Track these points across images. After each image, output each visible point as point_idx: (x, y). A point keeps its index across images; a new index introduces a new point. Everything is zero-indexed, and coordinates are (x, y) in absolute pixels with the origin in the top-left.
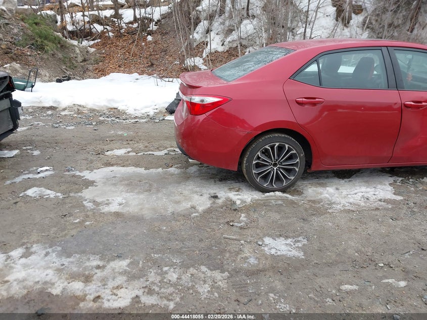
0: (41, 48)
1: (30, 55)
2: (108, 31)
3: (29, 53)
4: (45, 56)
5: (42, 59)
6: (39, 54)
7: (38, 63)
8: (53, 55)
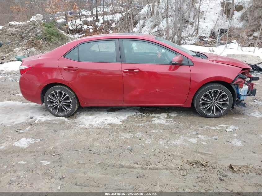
0: (49, 40)
1: (43, 44)
2: (89, 29)
3: (42, 43)
4: (51, 44)
5: (49, 45)
6: (48, 43)
7: (46, 48)
8: (56, 43)
